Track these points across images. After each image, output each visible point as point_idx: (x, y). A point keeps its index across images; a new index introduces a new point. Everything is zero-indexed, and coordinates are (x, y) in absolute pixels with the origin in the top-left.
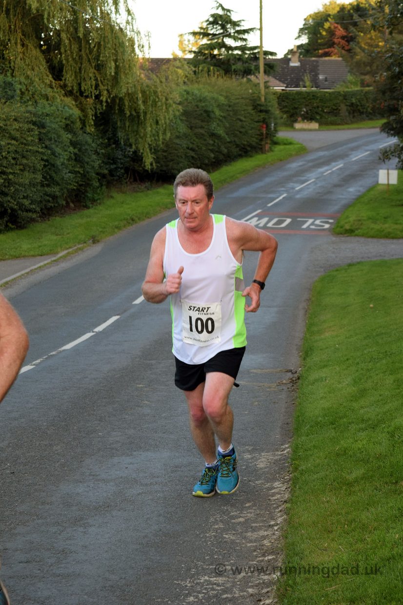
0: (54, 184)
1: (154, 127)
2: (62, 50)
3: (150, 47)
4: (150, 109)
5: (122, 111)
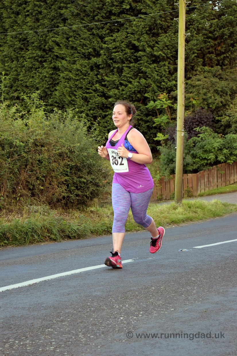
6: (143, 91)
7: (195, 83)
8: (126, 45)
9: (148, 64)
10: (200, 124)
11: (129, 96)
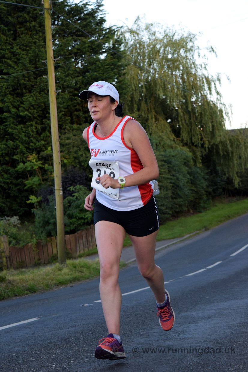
0: (179, 197)
1: (239, 160)
2: (179, 119)
3: (232, 113)
4: (235, 149)
5: (218, 153)
7: (65, 142)
10: (74, 183)
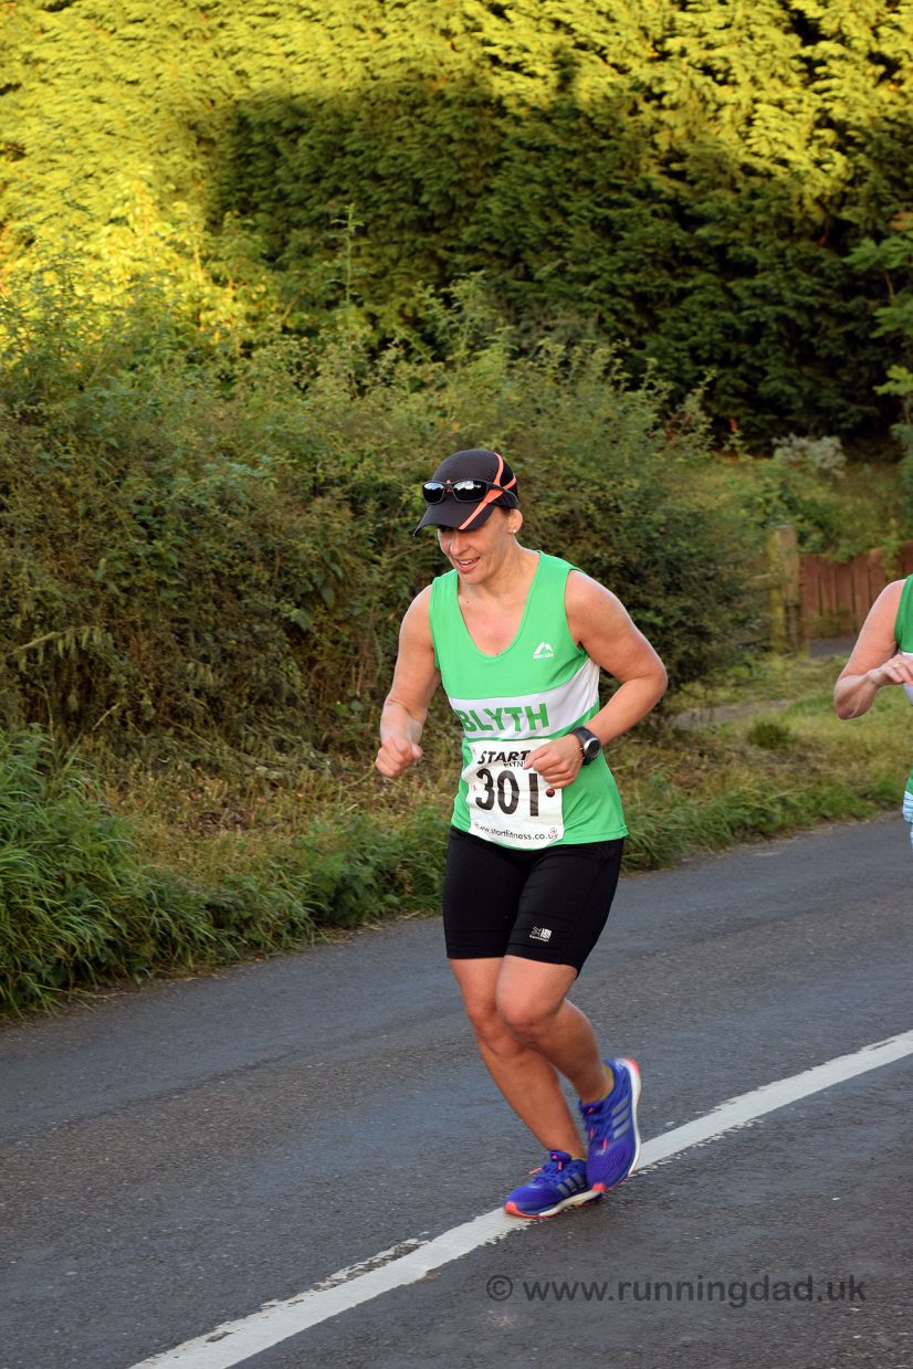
6: (832, 198)
8: (768, 14)
9: (856, 89)
11: (779, 217)
